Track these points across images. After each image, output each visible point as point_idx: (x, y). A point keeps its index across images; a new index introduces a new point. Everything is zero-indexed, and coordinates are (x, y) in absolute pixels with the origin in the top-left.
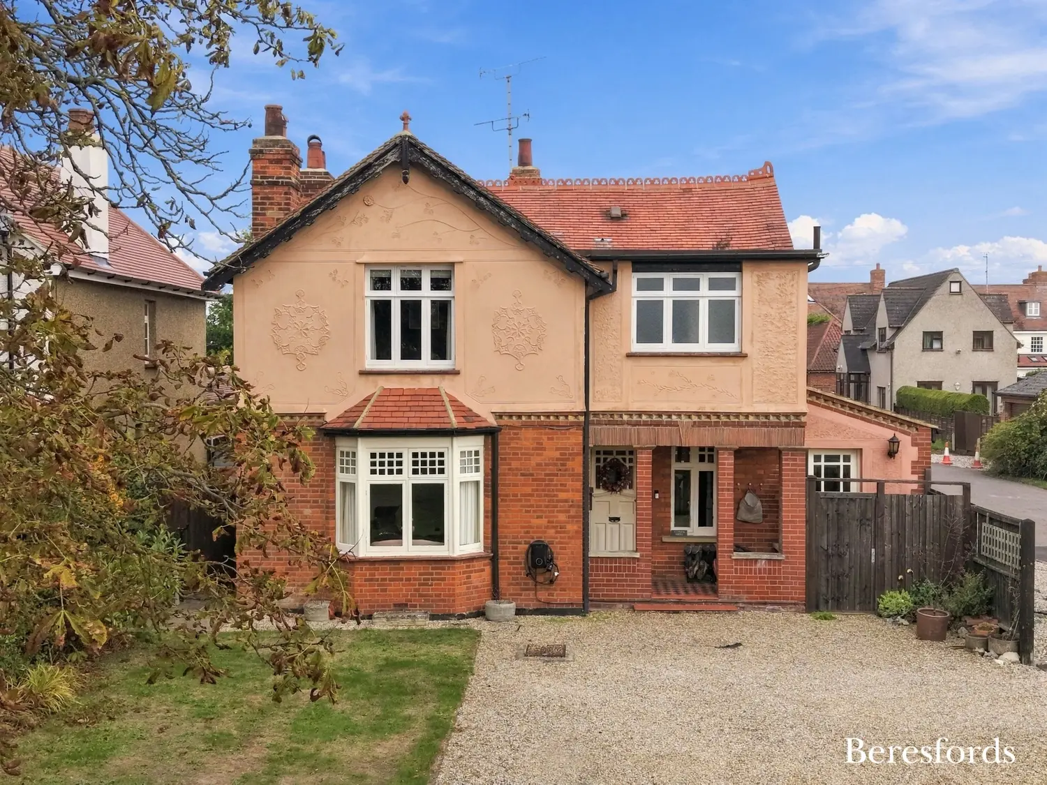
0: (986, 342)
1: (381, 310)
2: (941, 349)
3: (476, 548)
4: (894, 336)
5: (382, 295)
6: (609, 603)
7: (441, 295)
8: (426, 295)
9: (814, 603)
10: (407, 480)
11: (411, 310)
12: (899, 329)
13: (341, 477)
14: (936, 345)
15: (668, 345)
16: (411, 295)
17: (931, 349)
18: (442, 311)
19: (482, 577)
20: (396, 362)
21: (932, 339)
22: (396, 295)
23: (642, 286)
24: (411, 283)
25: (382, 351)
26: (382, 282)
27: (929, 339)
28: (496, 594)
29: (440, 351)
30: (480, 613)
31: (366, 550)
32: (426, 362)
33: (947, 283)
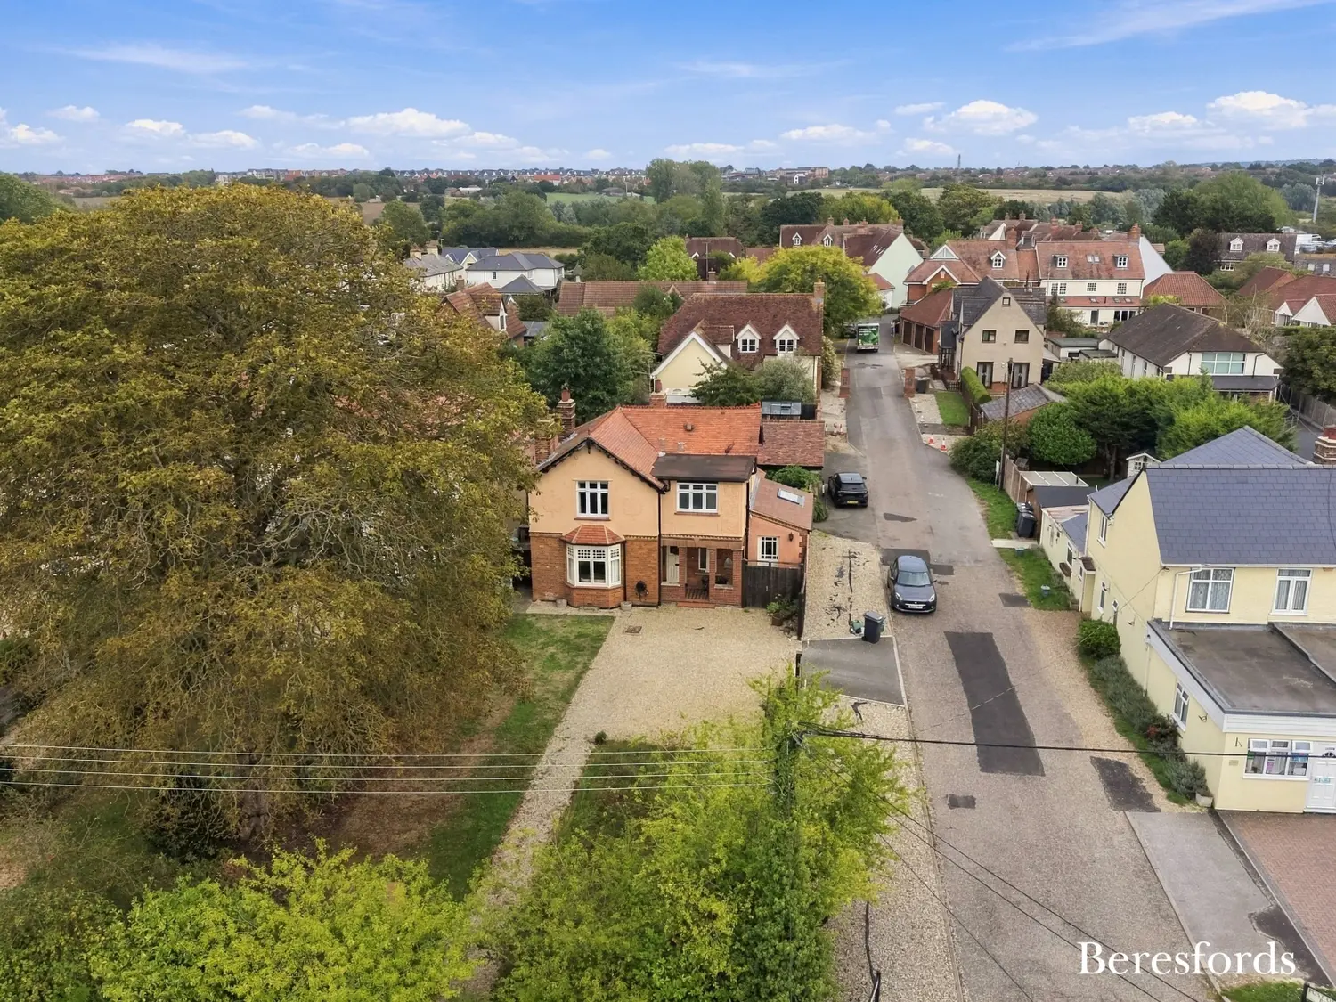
0: (1024, 336)
1: (583, 495)
2: (994, 341)
3: (618, 583)
4: (966, 331)
5: (583, 490)
6: (669, 602)
7: (605, 491)
8: (599, 491)
9: (744, 604)
10: (592, 561)
11: (593, 496)
12: (970, 327)
13: (568, 556)
14: (991, 338)
15: (691, 509)
16: (593, 490)
17: (988, 341)
18: (604, 496)
19: (620, 593)
20: (588, 514)
21: (988, 335)
22: (588, 490)
23: (681, 487)
24: (593, 486)
25: (583, 510)
26: (582, 485)
27: (986, 335)
28: (625, 599)
29: (605, 510)
30: (619, 606)
31: (577, 584)
32: (599, 515)
33: (1001, 299)
